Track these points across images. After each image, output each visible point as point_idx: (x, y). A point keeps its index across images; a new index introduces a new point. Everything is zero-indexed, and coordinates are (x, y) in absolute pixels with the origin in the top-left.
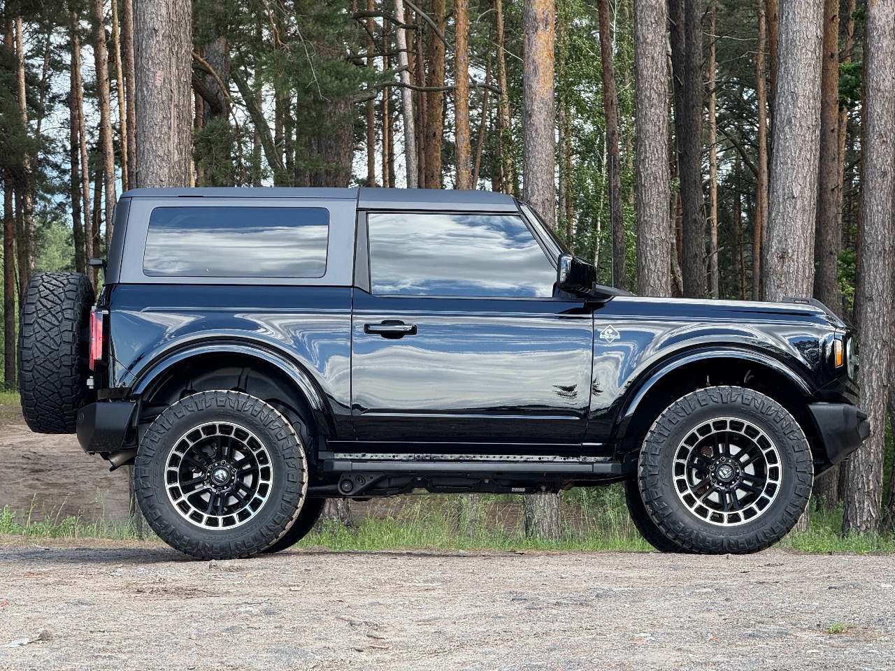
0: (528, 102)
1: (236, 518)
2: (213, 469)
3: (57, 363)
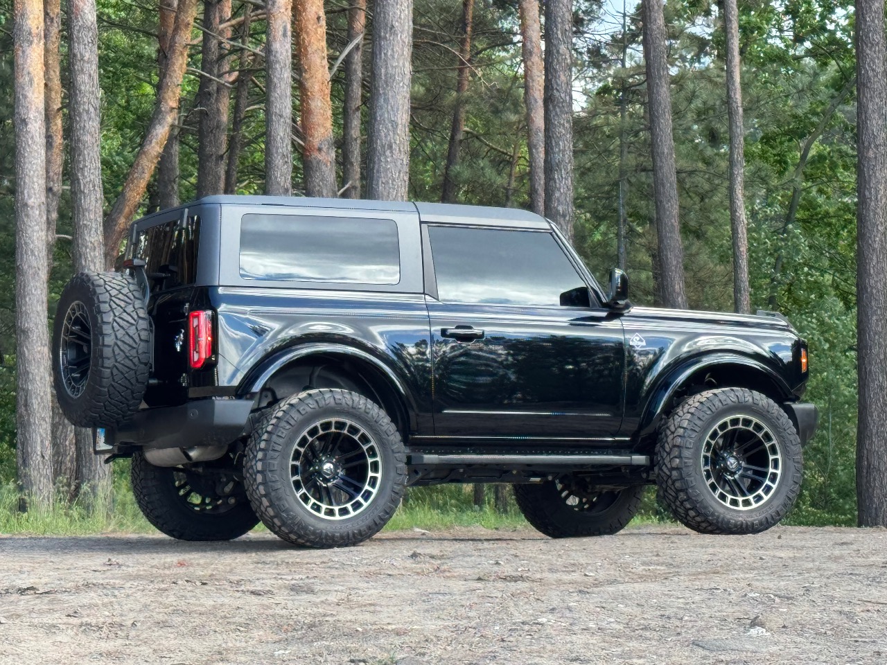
0: (22, 111)
1: (350, 509)
2: (321, 463)
3: (136, 360)
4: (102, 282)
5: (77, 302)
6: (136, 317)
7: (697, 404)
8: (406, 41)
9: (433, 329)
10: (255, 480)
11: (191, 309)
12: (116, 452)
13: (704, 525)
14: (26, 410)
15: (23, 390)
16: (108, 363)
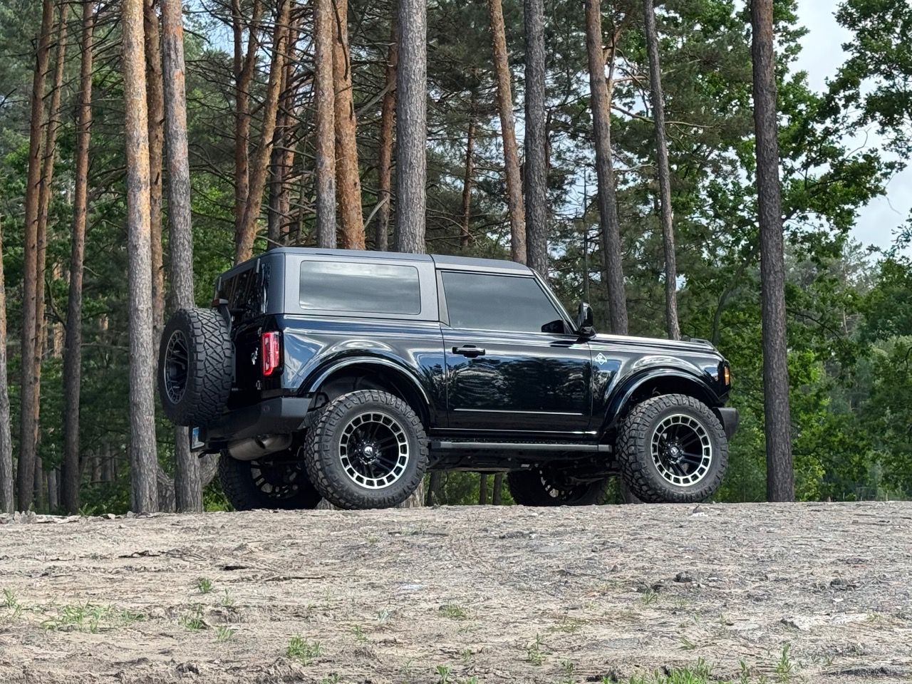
0: (134, 239)
1: (386, 481)
2: (363, 447)
3: (221, 372)
4: (195, 314)
5: (176, 331)
6: (221, 339)
7: (647, 406)
8: (422, 174)
9: (446, 350)
10: (313, 458)
11: (263, 331)
12: (207, 448)
13: (654, 497)
14: (138, 464)
15: (136, 448)
16: (201, 374)
